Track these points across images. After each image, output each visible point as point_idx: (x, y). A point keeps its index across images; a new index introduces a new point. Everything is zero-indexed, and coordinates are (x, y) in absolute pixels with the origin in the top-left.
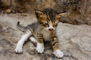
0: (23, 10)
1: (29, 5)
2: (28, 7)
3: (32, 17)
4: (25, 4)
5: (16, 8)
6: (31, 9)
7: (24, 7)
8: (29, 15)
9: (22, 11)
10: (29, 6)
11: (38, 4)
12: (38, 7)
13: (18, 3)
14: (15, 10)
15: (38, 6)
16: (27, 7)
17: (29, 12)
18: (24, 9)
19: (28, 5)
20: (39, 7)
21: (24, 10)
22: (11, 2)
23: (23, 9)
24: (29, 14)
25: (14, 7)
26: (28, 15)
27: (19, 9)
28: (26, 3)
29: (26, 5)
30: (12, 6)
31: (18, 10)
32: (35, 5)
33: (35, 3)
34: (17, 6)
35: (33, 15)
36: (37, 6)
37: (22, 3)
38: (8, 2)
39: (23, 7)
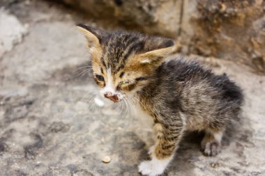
0: (212, 50)
1: (231, 36)
2: (226, 40)
3: (235, 71)
4: (218, 32)
5: (192, 40)
6: (234, 47)
7: (215, 39)
8: (225, 65)
9: (208, 52)
10: (229, 39)
11: (255, 35)
12: (255, 43)
13: (200, 28)
14: (190, 46)
15: (256, 40)
16: (223, 40)
17: (228, 56)
18: (213, 47)
19: (227, 34)
20: (259, 44)
21: (215, 50)
22: (181, 22)
23: (210, 45)
24: (228, 62)
25: (188, 36)
26: (222, 65)
27: (200, 46)
28: (219, 30)
29: (220, 36)
30: (182, 34)
31: (197, 46)
32: (248, 37)
33: (249, 31)
34: (195, 35)
35: (238, 65)
36: (253, 40)
37: (210, 28)
38: (173, 21)
39: (210, 40)
